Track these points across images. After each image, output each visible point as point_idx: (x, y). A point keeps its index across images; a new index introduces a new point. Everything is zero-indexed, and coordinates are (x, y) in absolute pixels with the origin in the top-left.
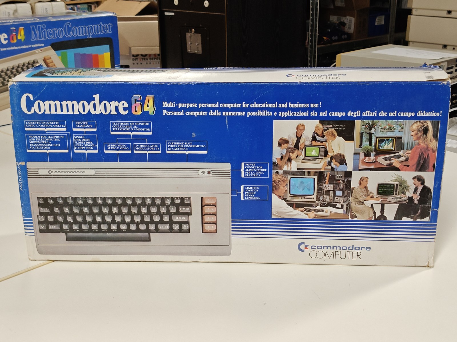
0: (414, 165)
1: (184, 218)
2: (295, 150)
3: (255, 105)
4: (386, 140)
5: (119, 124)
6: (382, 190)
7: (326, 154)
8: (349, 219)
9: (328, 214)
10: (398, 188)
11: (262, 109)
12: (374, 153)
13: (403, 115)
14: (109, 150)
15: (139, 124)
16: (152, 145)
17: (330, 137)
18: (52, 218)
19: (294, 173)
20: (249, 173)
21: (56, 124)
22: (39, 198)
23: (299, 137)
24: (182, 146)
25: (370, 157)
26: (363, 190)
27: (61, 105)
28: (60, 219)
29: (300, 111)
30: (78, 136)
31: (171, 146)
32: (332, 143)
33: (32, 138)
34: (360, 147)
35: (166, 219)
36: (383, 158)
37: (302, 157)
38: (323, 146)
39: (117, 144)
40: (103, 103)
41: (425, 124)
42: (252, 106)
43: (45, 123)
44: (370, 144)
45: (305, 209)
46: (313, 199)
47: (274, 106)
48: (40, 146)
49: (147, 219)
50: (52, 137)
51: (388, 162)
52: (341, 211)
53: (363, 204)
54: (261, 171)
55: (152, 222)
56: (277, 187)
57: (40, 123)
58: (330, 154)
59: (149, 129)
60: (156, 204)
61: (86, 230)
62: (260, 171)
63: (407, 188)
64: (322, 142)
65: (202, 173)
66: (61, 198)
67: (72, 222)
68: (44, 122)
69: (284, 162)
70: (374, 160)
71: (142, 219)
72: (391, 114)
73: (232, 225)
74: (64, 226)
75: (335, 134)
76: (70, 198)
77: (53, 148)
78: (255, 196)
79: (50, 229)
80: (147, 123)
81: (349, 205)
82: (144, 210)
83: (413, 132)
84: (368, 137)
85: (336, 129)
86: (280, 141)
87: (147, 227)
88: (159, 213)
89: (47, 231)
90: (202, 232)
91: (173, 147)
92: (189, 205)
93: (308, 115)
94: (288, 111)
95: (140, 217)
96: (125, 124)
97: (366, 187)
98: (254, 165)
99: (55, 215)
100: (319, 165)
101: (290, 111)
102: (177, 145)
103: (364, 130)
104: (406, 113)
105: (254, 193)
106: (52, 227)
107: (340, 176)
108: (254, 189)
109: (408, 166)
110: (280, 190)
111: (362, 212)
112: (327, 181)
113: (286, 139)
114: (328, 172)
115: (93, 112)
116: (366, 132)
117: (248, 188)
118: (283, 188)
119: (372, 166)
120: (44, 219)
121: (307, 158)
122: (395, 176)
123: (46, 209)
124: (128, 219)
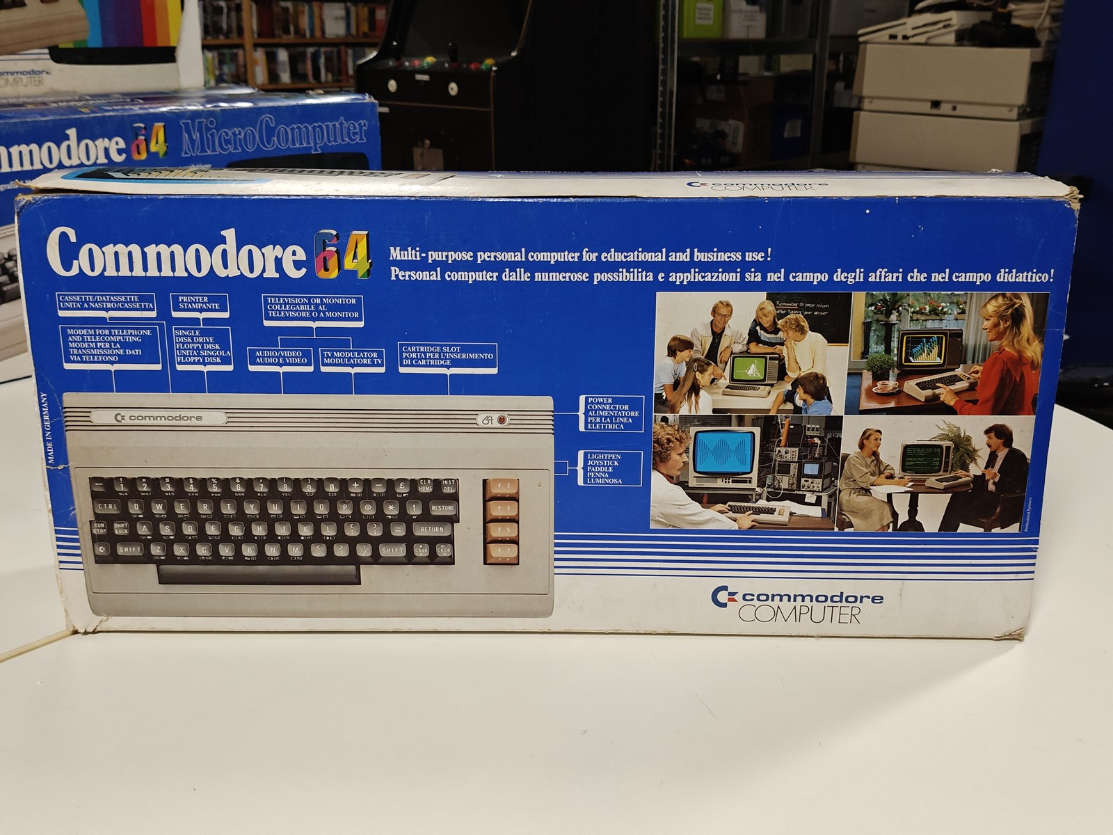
0: (987, 401)
1: (441, 529)
2: (709, 364)
3: (614, 256)
4: (925, 340)
5: (284, 300)
6: (915, 459)
7: (782, 374)
8: (835, 530)
9: (785, 518)
10: (951, 457)
11: (629, 266)
12: (896, 371)
13: (963, 280)
14: (260, 364)
15: (332, 301)
16: (363, 351)
17: (791, 333)
18: (125, 528)
19: (704, 420)
20: (598, 420)
21: (131, 301)
22: (93, 480)
23: (719, 332)
24: (437, 356)
25: (886, 382)
26: (869, 460)
27: (144, 255)
28: (143, 530)
29: (720, 270)
30: (184, 329)
31: (409, 355)
32: (795, 348)
33: (74, 335)
34: (862, 358)
35: (399, 531)
36: (917, 384)
37: (724, 381)
38: (776, 354)
39: (278, 351)
40: (245, 249)
41: (1015, 300)
42: (605, 258)
43: (106, 298)
44: (888, 350)
45: (729, 506)
46: (750, 482)
47: (659, 257)
48: (94, 355)
49: (352, 531)
50: (123, 332)
51: (929, 392)
52: (816, 512)
53: (868, 494)
54: (625, 416)
55: (364, 538)
56: (663, 455)
57: (94, 298)
58: (792, 375)
59: (356, 315)
60: (375, 495)
61: (205, 557)
62: (622, 417)
63: (971, 454)
64: (772, 345)
65: (486, 422)
66: (144, 480)
67: (172, 537)
68: (102, 295)
69: (682, 395)
70: (894, 388)
71: (340, 530)
72: (937, 277)
73: (556, 545)
74: (152, 547)
75: (803, 326)
76: (167, 480)
77: (123, 359)
78: (611, 476)
79: (119, 553)
80: (351, 298)
81: (836, 496)
82: (345, 510)
83: (987, 320)
84: (883, 333)
85: (806, 313)
86: (673, 344)
87: (353, 551)
88: (380, 517)
89: (112, 558)
90: (485, 563)
91: (415, 358)
92: (454, 498)
93: (738, 280)
94: (692, 270)
95: (334, 526)
96: (297, 301)
97: (875, 454)
98: (610, 401)
99: (132, 521)
100: (764, 400)
101: (697, 270)
102: (425, 353)
103: (873, 316)
104: (971, 274)
105: (608, 469)
106: (124, 549)
107: (813, 426)
108: (608, 460)
109: (975, 402)
110: (670, 462)
111: (866, 515)
112: (783, 438)
113: (686, 338)
114: (787, 417)
115: (221, 272)
116: (878, 321)
117: (594, 456)
118: (678, 457)
119: (891, 402)
120: (105, 530)
121: (738, 384)
122: (944, 426)
123: (110, 506)
124: (305, 531)
